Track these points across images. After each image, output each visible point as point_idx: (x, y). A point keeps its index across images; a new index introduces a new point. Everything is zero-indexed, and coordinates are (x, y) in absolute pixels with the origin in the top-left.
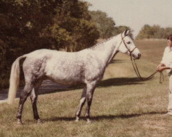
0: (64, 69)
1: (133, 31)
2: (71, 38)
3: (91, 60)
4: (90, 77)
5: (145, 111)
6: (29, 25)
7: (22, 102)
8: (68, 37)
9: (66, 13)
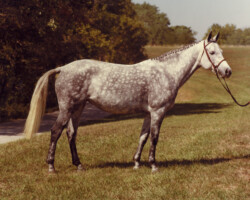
0: (117, 90)
1: (195, 33)
2: (108, 43)
3: (158, 76)
4: (156, 102)
5: (235, 153)
6: (52, 23)
7: (54, 140)
8: (104, 43)
9: (100, 6)
